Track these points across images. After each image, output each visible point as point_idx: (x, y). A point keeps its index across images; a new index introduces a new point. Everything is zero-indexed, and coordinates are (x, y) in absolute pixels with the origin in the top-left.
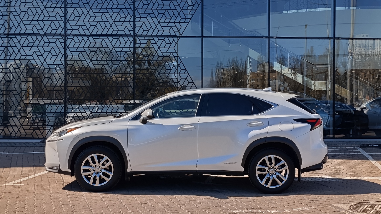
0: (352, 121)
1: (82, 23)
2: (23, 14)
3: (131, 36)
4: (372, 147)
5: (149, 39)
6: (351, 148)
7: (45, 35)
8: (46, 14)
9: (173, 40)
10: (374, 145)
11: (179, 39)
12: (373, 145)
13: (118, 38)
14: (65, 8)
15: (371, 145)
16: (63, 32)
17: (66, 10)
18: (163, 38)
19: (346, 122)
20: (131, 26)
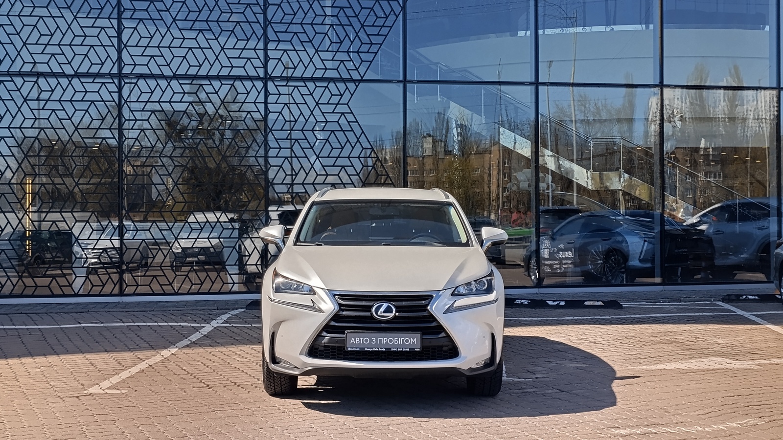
0: (686, 250)
1: (155, 52)
2: (27, 30)
3: (258, 78)
4: (747, 300)
5: (297, 87)
6: (705, 302)
7: (77, 75)
8: (78, 32)
9: (346, 87)
10: (750, 297)
11: (358, 85)
12: (748, 296)
13: (232, 83)
14: (119, 19)
15: (744, 297)
16: (115, 70)
17: (120, 23)
18: (325, 84)
19: (676, 253)
20: (259, 58)
